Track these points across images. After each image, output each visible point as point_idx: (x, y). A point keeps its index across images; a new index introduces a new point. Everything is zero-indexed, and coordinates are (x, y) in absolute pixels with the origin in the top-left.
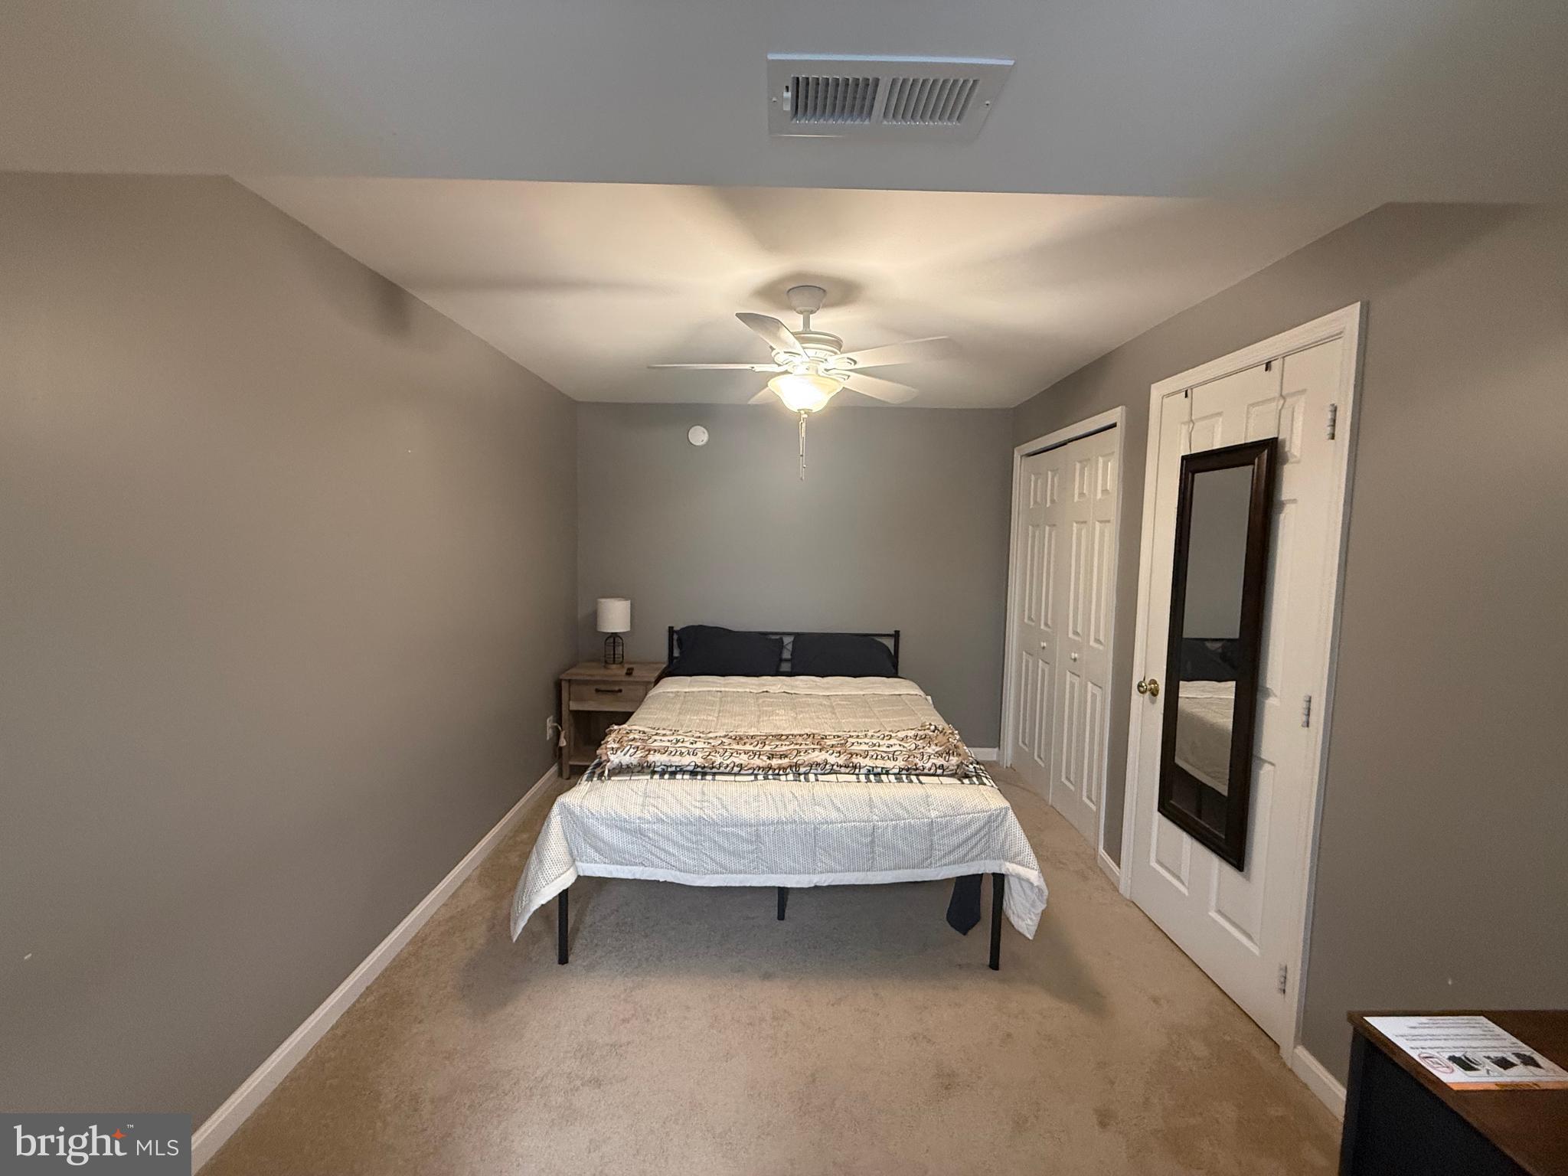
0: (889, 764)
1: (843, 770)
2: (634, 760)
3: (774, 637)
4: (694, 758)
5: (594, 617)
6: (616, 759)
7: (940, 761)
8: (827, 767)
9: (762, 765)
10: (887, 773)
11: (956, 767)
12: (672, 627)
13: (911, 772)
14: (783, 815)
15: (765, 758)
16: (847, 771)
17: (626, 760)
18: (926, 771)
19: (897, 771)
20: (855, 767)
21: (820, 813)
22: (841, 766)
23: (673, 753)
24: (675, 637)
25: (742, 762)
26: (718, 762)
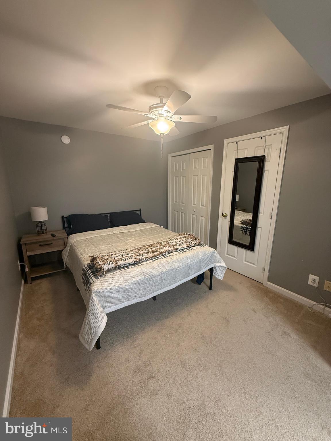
0: (184, 246)
1: (174, 251)
2: (113, 266)
4: (132, 259)
6: (106, 267)
7: (194, 243)
8: (170, 251)
9: (153, 256)
10: (184, 249)
11: (198, 243)
12: (64, 216)
13: (189, 247)
14: (168, 269)
15: (152, 253)
16: (175, 251)
17: (110, 267)
18: (193, 246)
19: (186, 248)
20: (176, 249)
21: (177, 265)
22: (173, 250)
23: (125, 260)
25: (147, 256)
26: (140, 259)
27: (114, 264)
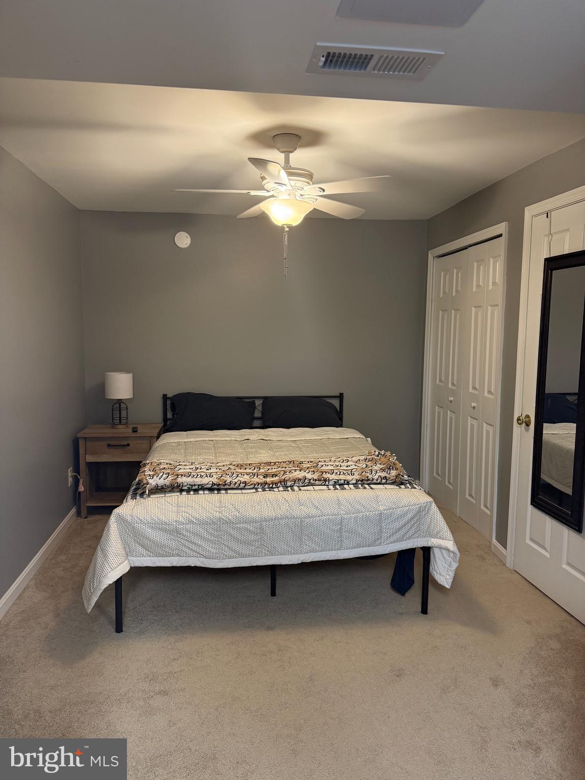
0: (349, 478)
1: (317, 482)
2: (168, 482)
3: (246, 400)
4: (211, 479)
5: (102, 388)
6: (153, 482)
7: (383, 474)
8: (306, 480)
9: (260, 481)
10: (348, 484)
11: (395, 478)
12: (166, 395)
13: (364, 482)
14: (279, 513)
15: (262, 477)
16: (320, 483)
17: (161, 482)
18: (375, 481)
19: (355, 482)
20: (325, 480)
21: (305, 511)
22: (316, 480)
23: (195, 476)
24: (169, 402)
25: (246, 480)
26: (228, 481)
27: (170, 479)
